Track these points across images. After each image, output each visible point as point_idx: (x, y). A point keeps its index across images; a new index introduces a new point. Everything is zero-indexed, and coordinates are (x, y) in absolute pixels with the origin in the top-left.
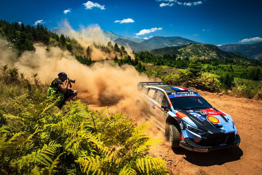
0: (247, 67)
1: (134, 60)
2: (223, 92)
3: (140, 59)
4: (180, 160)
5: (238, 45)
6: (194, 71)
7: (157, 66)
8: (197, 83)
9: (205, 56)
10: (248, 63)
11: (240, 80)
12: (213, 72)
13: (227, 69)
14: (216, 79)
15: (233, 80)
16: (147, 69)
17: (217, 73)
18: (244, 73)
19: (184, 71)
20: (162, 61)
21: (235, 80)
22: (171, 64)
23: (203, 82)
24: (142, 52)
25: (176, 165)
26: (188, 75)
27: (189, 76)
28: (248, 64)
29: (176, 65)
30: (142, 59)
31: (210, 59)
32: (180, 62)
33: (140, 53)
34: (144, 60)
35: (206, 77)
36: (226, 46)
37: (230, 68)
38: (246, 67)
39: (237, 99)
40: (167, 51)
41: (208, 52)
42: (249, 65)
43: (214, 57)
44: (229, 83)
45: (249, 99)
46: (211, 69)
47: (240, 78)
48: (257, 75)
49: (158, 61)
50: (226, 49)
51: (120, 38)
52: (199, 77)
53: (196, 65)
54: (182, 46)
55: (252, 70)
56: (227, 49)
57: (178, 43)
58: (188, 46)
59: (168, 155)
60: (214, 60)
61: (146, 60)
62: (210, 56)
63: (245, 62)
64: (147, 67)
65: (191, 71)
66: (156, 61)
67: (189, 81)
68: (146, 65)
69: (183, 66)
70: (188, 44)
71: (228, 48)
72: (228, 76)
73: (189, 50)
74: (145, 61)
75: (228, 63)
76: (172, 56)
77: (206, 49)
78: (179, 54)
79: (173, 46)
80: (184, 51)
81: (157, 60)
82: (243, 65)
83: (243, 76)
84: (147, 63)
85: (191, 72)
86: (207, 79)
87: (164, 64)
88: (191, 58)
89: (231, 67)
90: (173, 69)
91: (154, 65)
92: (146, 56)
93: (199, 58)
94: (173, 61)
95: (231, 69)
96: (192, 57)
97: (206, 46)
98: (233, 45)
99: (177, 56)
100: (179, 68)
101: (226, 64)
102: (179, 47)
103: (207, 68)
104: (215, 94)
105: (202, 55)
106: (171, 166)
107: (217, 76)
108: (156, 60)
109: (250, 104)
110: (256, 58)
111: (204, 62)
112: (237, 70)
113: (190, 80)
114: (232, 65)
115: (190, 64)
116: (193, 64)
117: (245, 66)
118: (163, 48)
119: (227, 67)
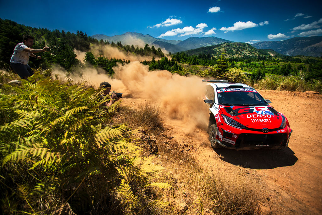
0: (278, 63)
1: (171, 61)
3: (176, 60)
5: (270, 42)
6: (222, 67)
7: (193, 66)
9: (238, 54)
10: (280, 59)
11: (271, 76)
12: (246, 69)
13: (259, 66)
16: (183, 69)
17: (249, 70)
18: (275, 69)
20: (197, 61)
21: (266, 76)
22: (206, 63)
24: (179, 53)
29: (211, 64)
30: (178, 59)
31: (243, 57)
32: (214, 61)
33: (176, 55)
34: (180, 61)
36: (259, 43)
40: (202, 51)
41: (241, 51)
42: (281, 61)
43: (248, 54)
46: (244, 66)
47: (271, 74)
48: (287, 71)
49: (194, 60)
51: (157, 41)
53: (224, 61)
54: (216, 45)
55: (283, 65)
56: (259, 47)
57: (213, 43)
58: (222, 45)
60: (247, 57)
62: (243, 54)
64: (183, 67)
66: (191, 61)
68: (182, 65)
70: (223, 43)
72: (259, 73)
73: (223, 49)
74: (182, 61)
75: (260, 59)
77: (239, 47)
78: (213, 54)
79: (208, 46)
80: (219, 51)
82: (275, 61)
83: (274, 72)
84: (183, 63)
87: (200, 63)
89: (263, 64)
91: (190, 65)
92: (182, 56)
93: (233, 57)
94: (208, 60)
95: (263, 66)
96: (226, 55)
97: (239, 44)
98: (265, 42)
101: (258, 61)
102: (214, 47)
103: (240, 66)
105: (236, 54)
107: (249, 72)
110: (288, 54)
111: (237, 60)
112: (268, 66)
114: (264, 62)
118: (199, 48)
119: (259, 63)
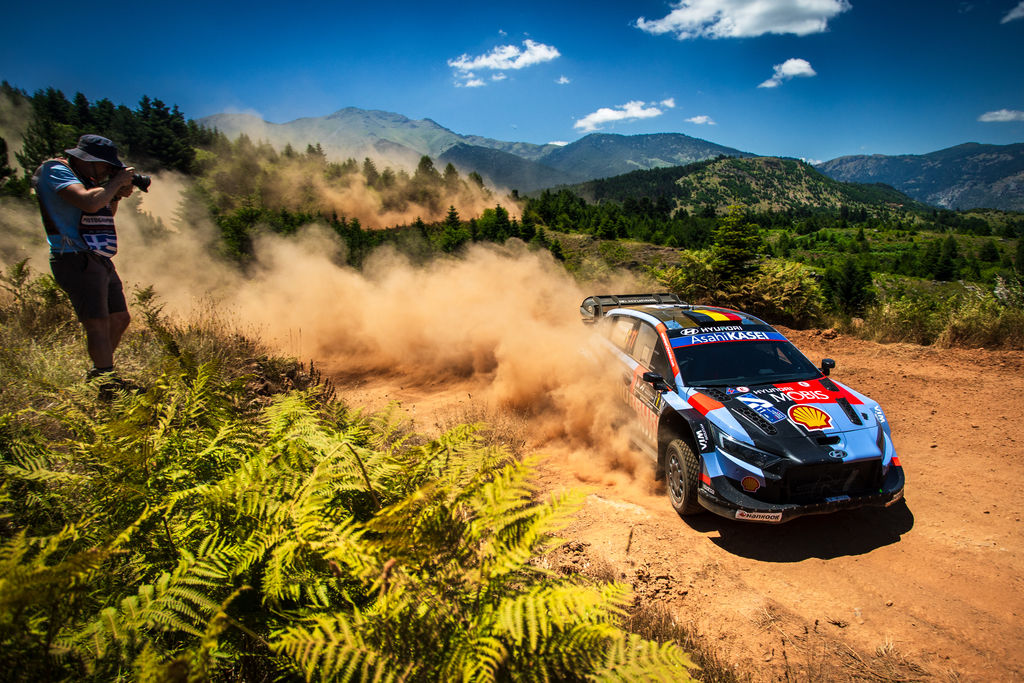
0: (915, 234)
1: (520, 224)
2: (837, 325)
3: (541, 219)
4: (698, 574)
5: (881, 159)
6: (734, 255)
7: (604, 243)
8: (747, 296)
9: (770, 199)
10: (918, 220)
11: (891, 281)
12: (800, 255)
13: (848, 243)
14: (813, 281)
15: (870, 281)
16: (569, 254)
17: (813, 260)
18: (905, 256)
19: (700, 256)
20: (622, 223)
21: (874, 281)
22: (654, 231)
23: (765, 293)
24: (548, 191)
25: (686, 593)
26: (716, 271)
27: (718, 276)
28: (916, 222)
29: (672, 237)
30: (549, 217)
31: (790, 211)
32: (684, 224)
33: (538, 197)
34: (557, 223)
35: (773, 276)
36: (842, 161)
37: (858, 240)
38: (910, 234)
39: (884, 346)
40: (637, 187)
41: (779, 187)
42: (920, 227)
43: (803, 201)
44: (855, 294)
45: (923, 345)
46: (793, 245)
47: (892, 273)
48: (947, 263)
49: (608, 222)
50: (840, 173)
51: (462, 144)
52: (751, 276)
53: (740, 233)
54: (688, 166)
55: (932, 244)
56: (844, 174)
57: (676, 157)
58: (711, 165)
59: (657, 560)
60: (804, 212)
61: (564, 220)
62: (788, 198)
63: (908, 218)
64: (569, 246)
65: (725, 256)
66: (598, 224)
67: (720, 293)
68: (564, 239)
69: (696, 239)
70: (712, 157)
71: (848, 172)
72: (850, 270)
73: (715, 181)
74: (561, 225)
75: (850, 221)
76: (655, 204)
77: (774, 174)
78: (679, 197)
79: (657, 168)
80: (698, 186)
81: (603, 220)
82: (900, 227)
83: (901, 268)
84: (567, 232)
85: (724, 258)
86: (778, 283)
87: (630, 233)
88: (721, 210)
89: (861, 237)
90: (661, 252)
91: (594, 239)
92: (561, 205)
93: (751, 208)
94: (659, 220)
95: (859, 244)
96: (726, 204)
97: (772, 163)
98: (863, 157)
99: (675, 202)
100: (682, 245)
101: (844, 226)
102: (680, 171)
103: (781, 243)
104: (810, 333)
105: (761, 198)
106: (669, 597)
107: (814, 268)
108: (598, 219)
109: (927, 363)
110: (942, 203)
111: (767, 221)
112: (880, 245)
113: (722, 288)
114: (865, 230)
115: (720, 232)
116: (730, 230)
117: (907, 232)
118: (624, 176)
119: (847, 235)
